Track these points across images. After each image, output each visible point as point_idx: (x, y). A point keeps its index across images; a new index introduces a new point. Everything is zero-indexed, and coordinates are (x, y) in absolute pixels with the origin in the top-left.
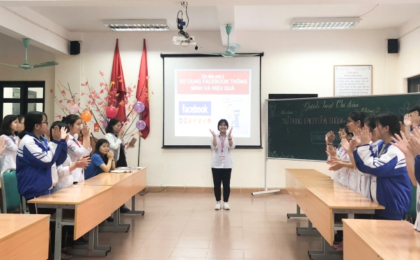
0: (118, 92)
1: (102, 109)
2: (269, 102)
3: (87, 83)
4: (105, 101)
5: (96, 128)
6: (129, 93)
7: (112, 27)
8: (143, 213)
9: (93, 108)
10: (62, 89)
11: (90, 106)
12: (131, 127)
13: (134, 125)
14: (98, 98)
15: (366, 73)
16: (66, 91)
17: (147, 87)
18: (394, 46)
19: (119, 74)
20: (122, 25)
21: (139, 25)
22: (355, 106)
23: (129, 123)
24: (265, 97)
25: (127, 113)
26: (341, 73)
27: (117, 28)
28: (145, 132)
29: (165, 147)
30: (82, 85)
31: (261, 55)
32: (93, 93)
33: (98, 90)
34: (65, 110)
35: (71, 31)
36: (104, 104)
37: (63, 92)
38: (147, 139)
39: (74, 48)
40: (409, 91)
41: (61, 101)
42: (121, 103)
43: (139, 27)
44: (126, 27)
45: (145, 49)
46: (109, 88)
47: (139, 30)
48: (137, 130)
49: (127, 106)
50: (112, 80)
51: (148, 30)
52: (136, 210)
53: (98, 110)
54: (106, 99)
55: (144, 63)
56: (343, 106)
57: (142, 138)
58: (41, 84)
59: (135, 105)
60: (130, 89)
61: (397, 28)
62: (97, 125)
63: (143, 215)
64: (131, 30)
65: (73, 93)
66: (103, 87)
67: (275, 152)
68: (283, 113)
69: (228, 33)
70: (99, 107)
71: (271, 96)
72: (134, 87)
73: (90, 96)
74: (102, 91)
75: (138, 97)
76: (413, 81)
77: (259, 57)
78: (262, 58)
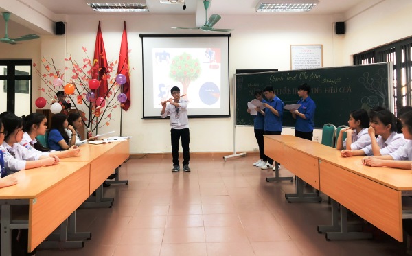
0: (101, 67)
1: (85, 83)
2: (237, 76)
3: (70, 58)
4: (88, 75)
5: (80, 100)
6: (111, 68)
7: (94, 7)
8: (127, 182)
9: (77, 82)
10: (46, 64)
11: (74, 80)
12: (114, 99)
13: (116, 98)
14: (81, 71)
15: (317, 51)
16: (50, 66)
17: (127, 63)
18: (340, 28)
19: (102, 51)
20: (103, 5)
21: (120, 5)
22: (317, 77)
23: (111, 96)
24: (233, 72)
25: (109, 86)
26: (296, 51)
27: (99, 7)
28: (126, 105)
29: (145, 118)
30: (66, 60)
31: (229, 36)
32: (76, 67)
33: (81, 65)
34: (48, 84)
35: (56, 12)
36: (86, 78)
37: (47, 67)
38: (128, 111)
39: (59, 29)
40: (354, 64)
41: (45, 75)
42: (103, 77)
43: (120, 7)
44: (107, 7)
45: (125, 30)
46: (92, 63)
47: (120, 10)
48: (119, 102)
49: (109, 81)
50: (95, 58)
51: (128, 10)
52: (120, 179)
53: (82, 84)
54: (89, 72)
55: (124, 41)
56: (306, 77)
57: (123, 111)
58: (27, 62)
59: (117, 77)
60: (112, 64)
61: (343, 13)
62: (80, 97)
63: (127, 184)
64: (112, 10)
65: (58, 69)
66: (86, 63)
67: (242, 120)
68: (250, 85)
69: (206, 8)
70: (82, 81)
71: (238, 71)
72: (116, 62)
73: (74, 71)
74: (85, 66)
75: (119, 72)
76: (358, 58)
77: (227, 38)
78: (230, 38)
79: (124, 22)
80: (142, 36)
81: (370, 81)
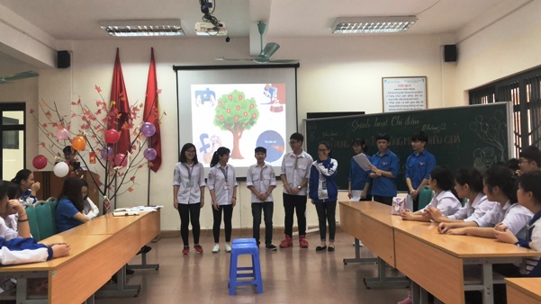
0: (120, 112)
1: (100, 135)
3: (79, 102)
4: (103, 124)
5: (93, 158)
6: (135, 114)
7: (110, 31)
8: (157, 267)
9: (88, 133)
11: (84, 131)
12: (138, 156)
13: (142, 155)
14: (95, 119)
15: (419, 86)
16: (52, 113)
17: (156, 107)
18: (451, 54)
19: (121, 91)
20: (123, 28)
21: (146, 28)
22: (414, 122)
23: (135, 152)
25: (132, 138)
26: (390, 86)
27: (118, 31)
28: (156, 163)
30: (73, 103)
31: (296, 66)
32: (88, 113)
33: (94, 110)
34: (50, 136)
35: (59, 37)
36: (101, 127)
37: (48, 114)
38: (159, 172)
41: (45, 125)
42: (124, 126)
43: (145, 31)
44: (128, 31)
45: (153, 60)
46: (108, 108)
47: (145, 34)
48: (145, 160)
49: (132, 131)
50: (112, 99)
51: (157, 34)
53: (95, 136)
54: (104, 120)
55: (153, 76)
56: (400, 123)
57: (152, 171)
58: (19, 106)
59: (143, 126)
60: (135, 109)
62: (93, 154)
64: (135, 34)
65: (62, 115)
66: (101, 107)
68: (325, 134)
69: (261, 32)
70: (95, 131)
71: (310, 115)
72: (141, 105)
73: (84, 118)
74: (99, 111)
75: (145, 119)
76: (474, 94)
77: (293, 69)
78: (298, 69)
79: (152, 49)
80: (176, 69)
81: (485, 128)
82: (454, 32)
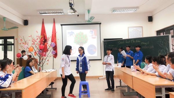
0: (44, 39)
1: (38, 46)
2: (104, 42)
3: (31, 36)
5: (35, 54)
6: (49, 40)
7: (41, 13)
8: (56, 89)
9: (34, 46)
10: (21, 39)
13: (51, 52)
14: (36, 41)
15: (140, 29)
16: (23, 40)
17: (56, 37)
18: (150, 19)
19: (44, 32)
20: (45, 12)
21: (52, 12)
22: (139, 41)
23: (49, 52)
24: (102, 40)
25: (48, 47)
26: (131, 30)
27: (43, 13)
28: (55, 55)
30: (29, 37)
32: (34, 39)
33: (36, 38)
34: (22, 47)
36: (38, 44)
38: (56, 58)
40: (157, 35)
41: (20, 44)
42: (45, 44)
44: (47, 13)
46: (40, 38)
47: (52, 14)
48: (52, 54)
49: (48, 45)
50: (41, 35)
51: (55, 14)
52: (53, 87)
53: (36, 47)
54: (39, 42)
56: (134, 42)
57: (54, 58)
58: (13, 38)
59: (51, 44)
60: (49, 38)
65: (26, 40)
66: (38, 38)
68: (110, 46)
69: (89, 13)
70: (36, 45)
71: (104, 39)
72: (51, 37)
73: (33, 41)
75: (52, 41)
76: (158, 32)
77: (99, 25)
78: (101, 25)
79: (54, 19)
80: (62, 25)
81: (162, 43)
82: (151, 12)
